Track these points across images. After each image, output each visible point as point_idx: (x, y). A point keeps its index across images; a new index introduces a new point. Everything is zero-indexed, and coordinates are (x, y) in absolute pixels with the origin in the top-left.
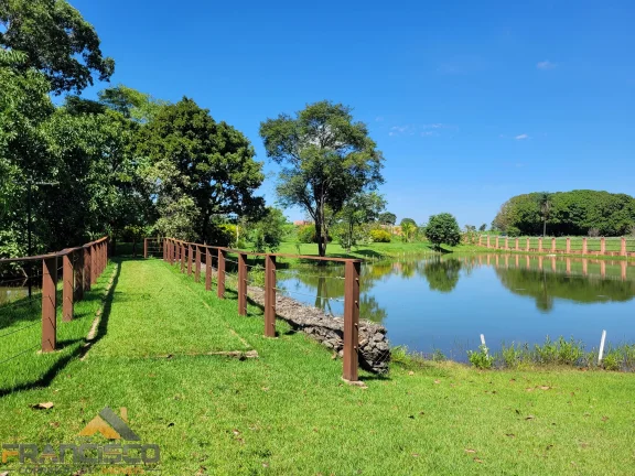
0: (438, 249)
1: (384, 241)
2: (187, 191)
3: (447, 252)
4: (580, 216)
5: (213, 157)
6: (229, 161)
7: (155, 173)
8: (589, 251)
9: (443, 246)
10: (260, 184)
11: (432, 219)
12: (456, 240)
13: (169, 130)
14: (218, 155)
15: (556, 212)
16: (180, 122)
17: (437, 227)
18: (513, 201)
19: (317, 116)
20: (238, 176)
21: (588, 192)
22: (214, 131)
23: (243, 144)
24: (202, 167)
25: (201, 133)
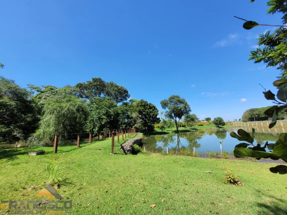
0: (218, 127)
1: (201, 125)
2: (141, 118)
3: (221, 128)
5: (146, 111)
6: (150, 111)
7: (134, 115)
9: (220, 126)
11: (215, 119)
12: (224, 124)
13: (138, 106)
16: (140, 104)
17: (217, 121)
18: (247, 111)
19: (172, 98)
22: (147, 105)
23: (154, 107)
24: (144, 113)
25: (144, 106)
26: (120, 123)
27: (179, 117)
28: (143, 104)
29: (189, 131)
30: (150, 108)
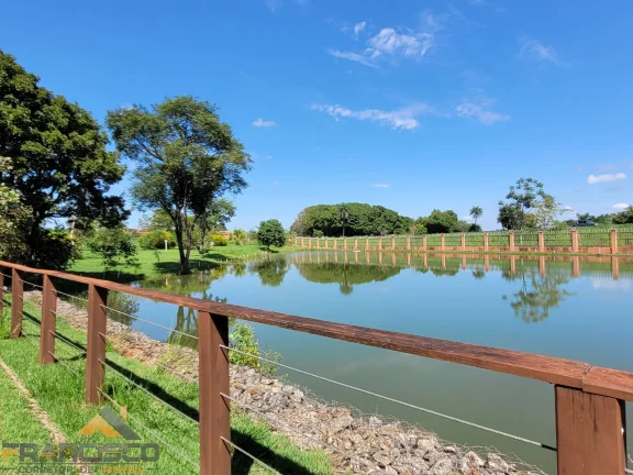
1: (221, 244)
3: (273, 252)
4: (355, 221)
6: (75, 143)
8: (383, 247)
9: (272, 247)
10: (120, 179)
11: (263, 224)
12: (282, 242)
14: (56, 133)
15: (339, 219)
17: (268, 231)
18: (306, 210)
20: (87, 166)
21: (358, 204)
22: (48, 101)
23: (92, 126)
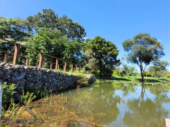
5: (102, 49)
6: (107, 49)
20: (109, 53)
22: (105, 42)
23: (114, 46)
24: (99, 51)
25: (101, 43)
26: (64, 58)
27: (145, 62)
28: (99, 40)
29: (157, 81)
30: (108, 46)
